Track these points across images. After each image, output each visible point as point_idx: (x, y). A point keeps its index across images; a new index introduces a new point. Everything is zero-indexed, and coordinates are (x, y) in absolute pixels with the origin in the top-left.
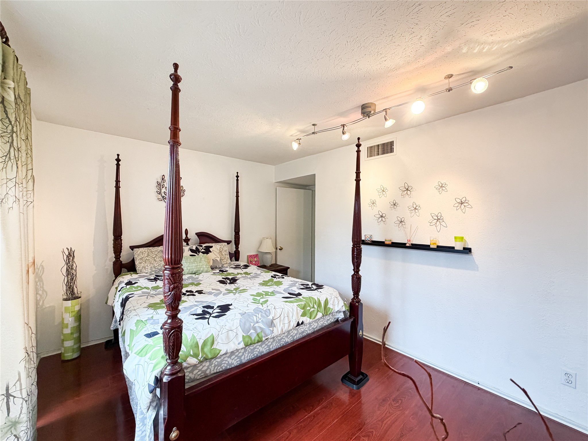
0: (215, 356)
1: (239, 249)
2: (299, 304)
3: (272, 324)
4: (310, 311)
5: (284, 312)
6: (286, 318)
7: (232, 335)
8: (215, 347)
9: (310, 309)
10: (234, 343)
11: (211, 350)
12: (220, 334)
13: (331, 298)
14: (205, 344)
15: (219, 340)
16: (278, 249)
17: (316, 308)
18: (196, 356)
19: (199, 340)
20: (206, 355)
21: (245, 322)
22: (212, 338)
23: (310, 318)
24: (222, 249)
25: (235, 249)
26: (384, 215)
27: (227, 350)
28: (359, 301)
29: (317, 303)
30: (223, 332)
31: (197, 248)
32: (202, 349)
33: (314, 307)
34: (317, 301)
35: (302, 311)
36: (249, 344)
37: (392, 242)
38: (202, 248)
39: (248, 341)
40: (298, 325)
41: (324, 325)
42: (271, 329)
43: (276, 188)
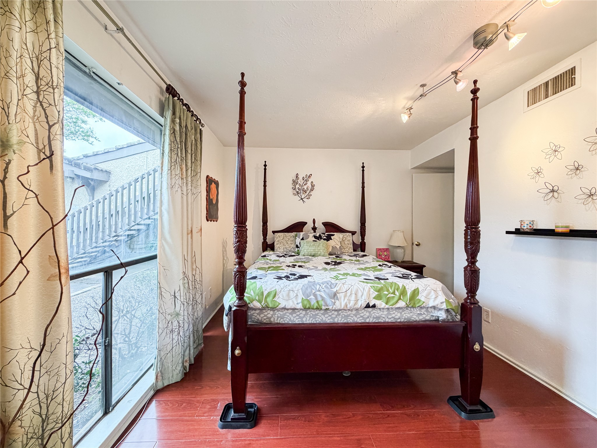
0: (274, 307)
1: (365, 241)
2: (373, 286)
3: (335, 296)
4: (388, 296)
5: (352, 289)
6: (353, 296)
7: (292, 294)
8: (276, 300)
9: (388, 295)
10: (293, 302)
11: (272, 301)
12: (282, 291)
13: (424, 289)
14: (269, 294)
15: (280, 295)
16: (414, 244)
17: (398, 294)
18: (260, 301)
19: (265, 291)
20: (268, 304)
21: (307, 287)
22: (275, 292)
23: (387, 303)
24: (345, 238)
25: (361, 241)
26: (556, 188)
27: (285, 305)
28: (476, 303)
29: (399, 291)
30: (285, 290)
31: (320, 235)
32: (266, 298)
33: (394, 293)
34: (401, 288)
35: (377, 293)
36: (307, 307)
37: (570, 230)
38: (324, 235)
39: (306, 304)
40: (368, 306)
41: (413, 319)
42: (333, 300)
43: (412, 176)
